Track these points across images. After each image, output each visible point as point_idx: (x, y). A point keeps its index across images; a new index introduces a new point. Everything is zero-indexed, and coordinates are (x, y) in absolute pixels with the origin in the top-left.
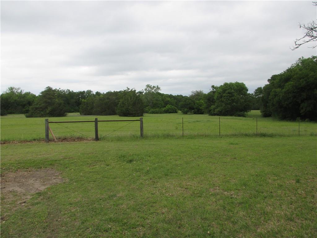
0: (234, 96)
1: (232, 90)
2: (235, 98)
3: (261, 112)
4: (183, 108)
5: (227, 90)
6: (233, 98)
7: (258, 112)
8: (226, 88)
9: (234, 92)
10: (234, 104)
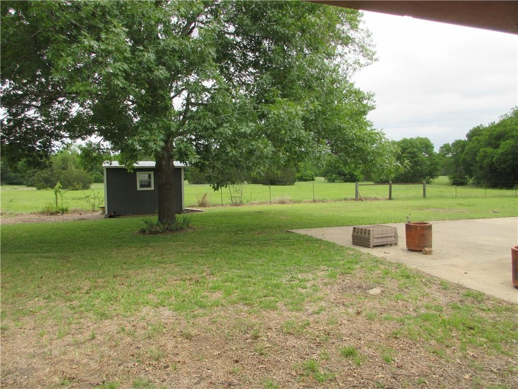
0: (417, 156)
1: (414, 149)
2: (418, 160)
3: (450, 179)
4: (329, 174)
5: (408, 149)
6: (415, 159)
7: (445, 179)
8: (406, 146)
9: (417, 152)
10: (418, 167)
